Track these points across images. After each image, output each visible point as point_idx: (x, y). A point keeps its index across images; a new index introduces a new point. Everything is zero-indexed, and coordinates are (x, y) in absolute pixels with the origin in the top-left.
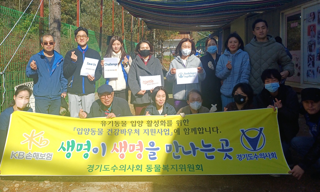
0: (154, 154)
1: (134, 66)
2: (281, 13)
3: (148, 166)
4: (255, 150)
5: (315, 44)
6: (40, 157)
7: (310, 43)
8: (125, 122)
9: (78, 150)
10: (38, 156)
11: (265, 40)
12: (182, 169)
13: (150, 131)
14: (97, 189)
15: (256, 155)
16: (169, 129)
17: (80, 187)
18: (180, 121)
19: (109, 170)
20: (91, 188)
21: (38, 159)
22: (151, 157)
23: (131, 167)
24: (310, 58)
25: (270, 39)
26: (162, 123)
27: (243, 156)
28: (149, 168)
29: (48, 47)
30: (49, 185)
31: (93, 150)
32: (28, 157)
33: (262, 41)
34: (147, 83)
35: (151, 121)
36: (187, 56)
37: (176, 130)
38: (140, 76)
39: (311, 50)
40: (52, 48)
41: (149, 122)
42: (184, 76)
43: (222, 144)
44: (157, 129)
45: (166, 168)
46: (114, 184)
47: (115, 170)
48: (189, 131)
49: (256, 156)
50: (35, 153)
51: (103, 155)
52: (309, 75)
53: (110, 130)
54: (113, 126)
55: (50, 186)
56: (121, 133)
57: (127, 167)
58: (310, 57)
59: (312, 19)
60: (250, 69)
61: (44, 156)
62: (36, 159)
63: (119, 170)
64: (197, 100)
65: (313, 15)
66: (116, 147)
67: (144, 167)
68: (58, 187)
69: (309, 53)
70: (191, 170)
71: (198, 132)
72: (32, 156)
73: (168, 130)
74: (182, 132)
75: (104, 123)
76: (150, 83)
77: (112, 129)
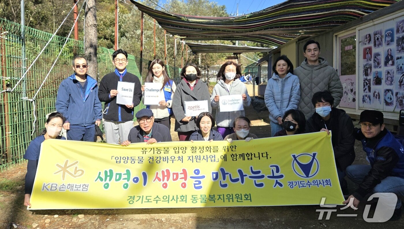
0: (200, 183)
1: (179, 91)
2: (334, 36)
3: (193, 196)
4: (307, 176)
5: (371, 68)
6: (74, 188)
7: (366, 66)
8: (167, 148)
9: (116, 180)
10: (72, 187)
11: (317, 63)
12: (229, 199)
13: (194, 157)
14: (137, 223)
15: (309, 182)
16: (215, 155)
17: (117, 222)
18: (227, 147)
19: (152, 202)
20: (129, 222)
21: (72, 190)
22: (196, 186)
23: (175, 198)
24: (366, 83)
25: (322, 62)
26: (207, 149)
27: (295, 184)
28: (194, 199)
29: (81, 70)
30: (83, 219)
31: (134, 180)
32: (61, 189)
33: (313, 64)
34: (192, 108)
35: (196, 147)
36: (231, 80)
37: (223, 156)
38: (185, 101)
39: (366, 74)
40: (85, 71)
41: (193, 148)
42: (228, 103)
43: (272, 170)
44: (202, 155)
45: (212, 199)
46: (155, 218)
47: (158, 201)
48: (236, 157)
49: (309, 184)
50: (69, 185)
51: (145, 184)
52: (365, 101)
53: (151, 158)
54: (154, 153)
55: (84, 222)
56: (163, 161)
57: (171, 198)
58: (366, 81)
59: (368, 42)
60: (300, 94)
61: (79, 187)
62: (71, 190)
63: (162, 201)
64: (244, 128)
65: (368, 37)
66: (158, 176)
67: (189, 198)
68: (93, 221)
69: (365, 77)
70: (239, 200)
71: (246, 158)
72: (67, 187)
73: (213, 156)
74: (229, 158)
75: (144, 151)
76: (196, 109)
77: (153, 157)
